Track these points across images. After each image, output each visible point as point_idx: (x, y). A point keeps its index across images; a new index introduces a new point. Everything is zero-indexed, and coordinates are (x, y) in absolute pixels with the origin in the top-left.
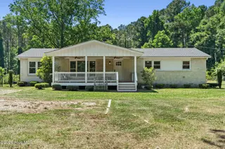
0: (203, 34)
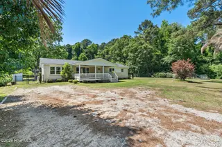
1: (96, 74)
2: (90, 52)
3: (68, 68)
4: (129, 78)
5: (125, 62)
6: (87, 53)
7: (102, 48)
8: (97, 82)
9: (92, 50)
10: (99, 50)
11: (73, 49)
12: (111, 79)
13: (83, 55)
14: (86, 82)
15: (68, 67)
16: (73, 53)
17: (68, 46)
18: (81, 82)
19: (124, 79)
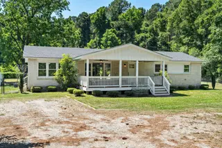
0: (148, 35)
1: (120, 77)
2: (126, 26)
3: (67, 66)
4: (202, 88)
5: (200, 48)
6: (118, 28)
7: (152, 16)
8: (123, 94)
9: (130, 23)
10: (144, 22)
11: (93, 21)
12: (153, 89)
13: (109, 33)
14: (98, 94)
15: (68, 62)
16: (93, 29)
17: (84, 15)
18: (90, 93)
19: (191, 88)
